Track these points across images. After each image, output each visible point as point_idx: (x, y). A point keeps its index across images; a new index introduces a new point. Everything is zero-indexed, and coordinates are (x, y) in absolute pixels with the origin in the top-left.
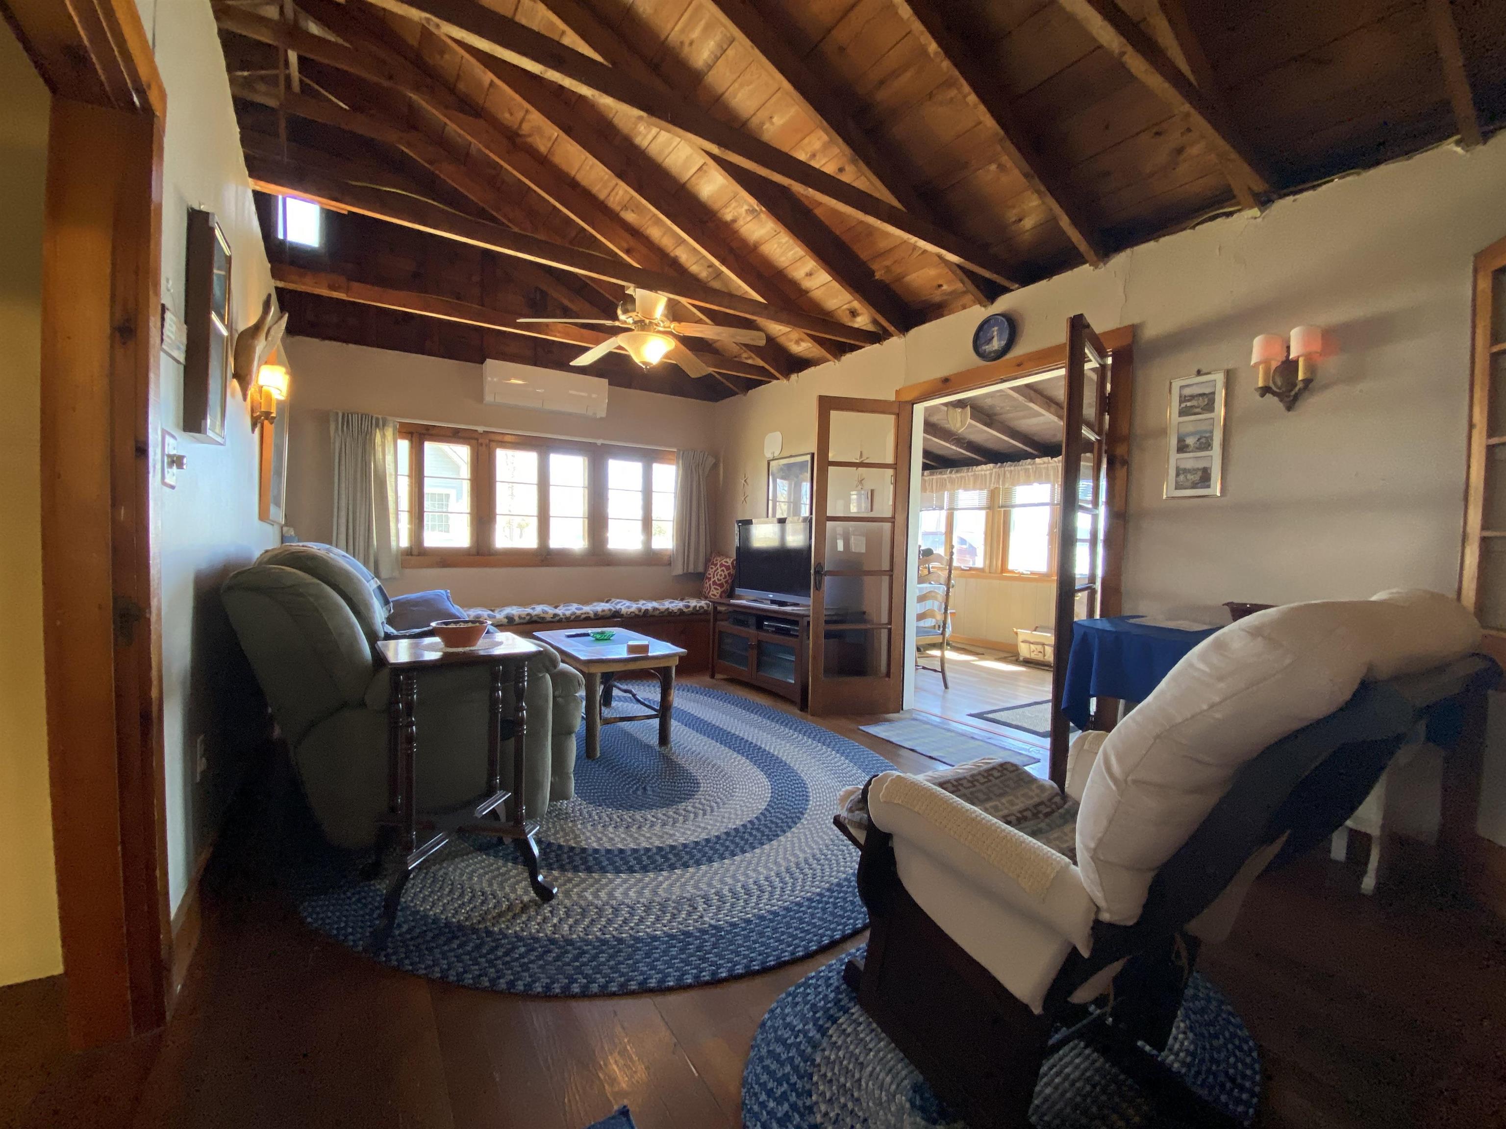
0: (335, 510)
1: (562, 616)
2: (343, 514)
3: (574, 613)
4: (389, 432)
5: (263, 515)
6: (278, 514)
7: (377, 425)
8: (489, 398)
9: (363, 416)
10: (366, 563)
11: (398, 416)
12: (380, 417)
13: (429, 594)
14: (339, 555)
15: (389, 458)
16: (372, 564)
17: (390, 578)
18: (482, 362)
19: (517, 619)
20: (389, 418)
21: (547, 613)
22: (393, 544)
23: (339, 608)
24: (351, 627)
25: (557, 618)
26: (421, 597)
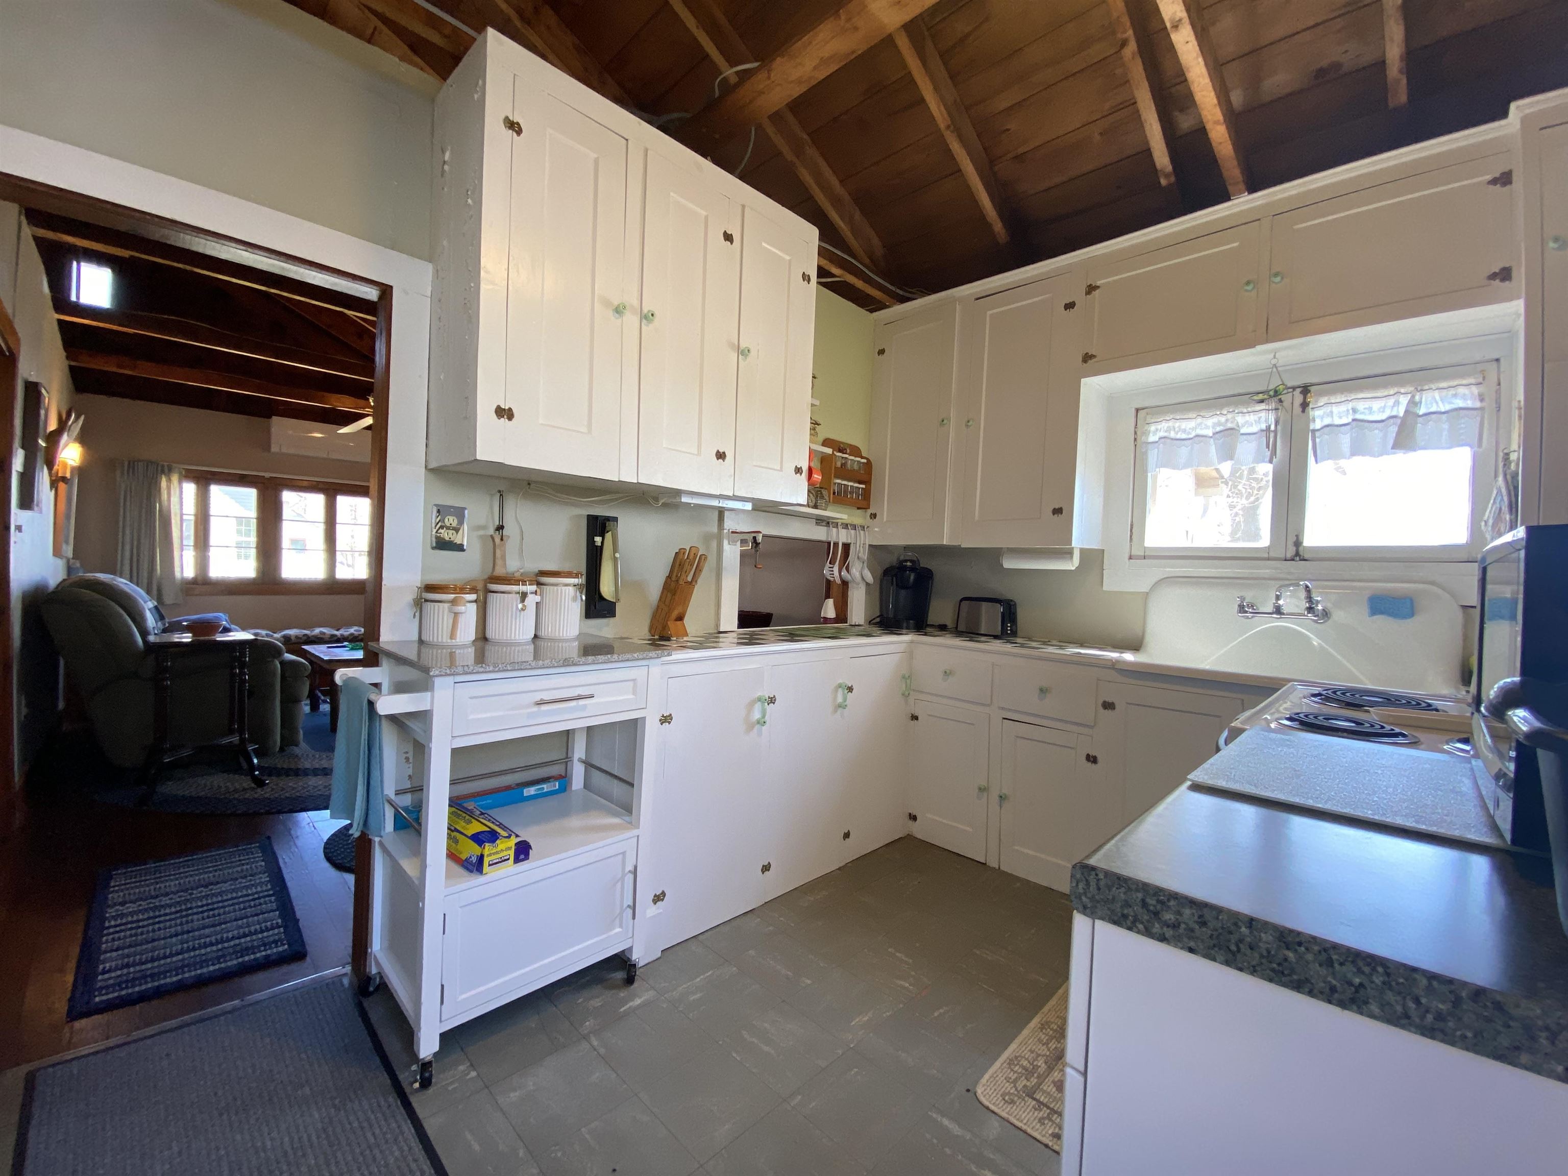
0: (120, 545)
1: (339, 636)
2: (128, 547)
3: (352, 634)
4: (175, 478)
5: (57, 552)
6: (69, 551)
7: (163, 472)
8: (274, 448)
9: (149, 463)
10: (148, 592)
11: (184, 464)
12: (166, 464)
13: (210, 616)
14: (122, 583)
15: (174, 500)
16: (155, 592)
17: (173, 604)
18: (270, 417)
19: (293, 638)
20: (174, 465)
21: (324, 633)
22: (178, 575)
23: (121, 616)
24: (129, 627)
25: (336, 638)
26: (198, 619)
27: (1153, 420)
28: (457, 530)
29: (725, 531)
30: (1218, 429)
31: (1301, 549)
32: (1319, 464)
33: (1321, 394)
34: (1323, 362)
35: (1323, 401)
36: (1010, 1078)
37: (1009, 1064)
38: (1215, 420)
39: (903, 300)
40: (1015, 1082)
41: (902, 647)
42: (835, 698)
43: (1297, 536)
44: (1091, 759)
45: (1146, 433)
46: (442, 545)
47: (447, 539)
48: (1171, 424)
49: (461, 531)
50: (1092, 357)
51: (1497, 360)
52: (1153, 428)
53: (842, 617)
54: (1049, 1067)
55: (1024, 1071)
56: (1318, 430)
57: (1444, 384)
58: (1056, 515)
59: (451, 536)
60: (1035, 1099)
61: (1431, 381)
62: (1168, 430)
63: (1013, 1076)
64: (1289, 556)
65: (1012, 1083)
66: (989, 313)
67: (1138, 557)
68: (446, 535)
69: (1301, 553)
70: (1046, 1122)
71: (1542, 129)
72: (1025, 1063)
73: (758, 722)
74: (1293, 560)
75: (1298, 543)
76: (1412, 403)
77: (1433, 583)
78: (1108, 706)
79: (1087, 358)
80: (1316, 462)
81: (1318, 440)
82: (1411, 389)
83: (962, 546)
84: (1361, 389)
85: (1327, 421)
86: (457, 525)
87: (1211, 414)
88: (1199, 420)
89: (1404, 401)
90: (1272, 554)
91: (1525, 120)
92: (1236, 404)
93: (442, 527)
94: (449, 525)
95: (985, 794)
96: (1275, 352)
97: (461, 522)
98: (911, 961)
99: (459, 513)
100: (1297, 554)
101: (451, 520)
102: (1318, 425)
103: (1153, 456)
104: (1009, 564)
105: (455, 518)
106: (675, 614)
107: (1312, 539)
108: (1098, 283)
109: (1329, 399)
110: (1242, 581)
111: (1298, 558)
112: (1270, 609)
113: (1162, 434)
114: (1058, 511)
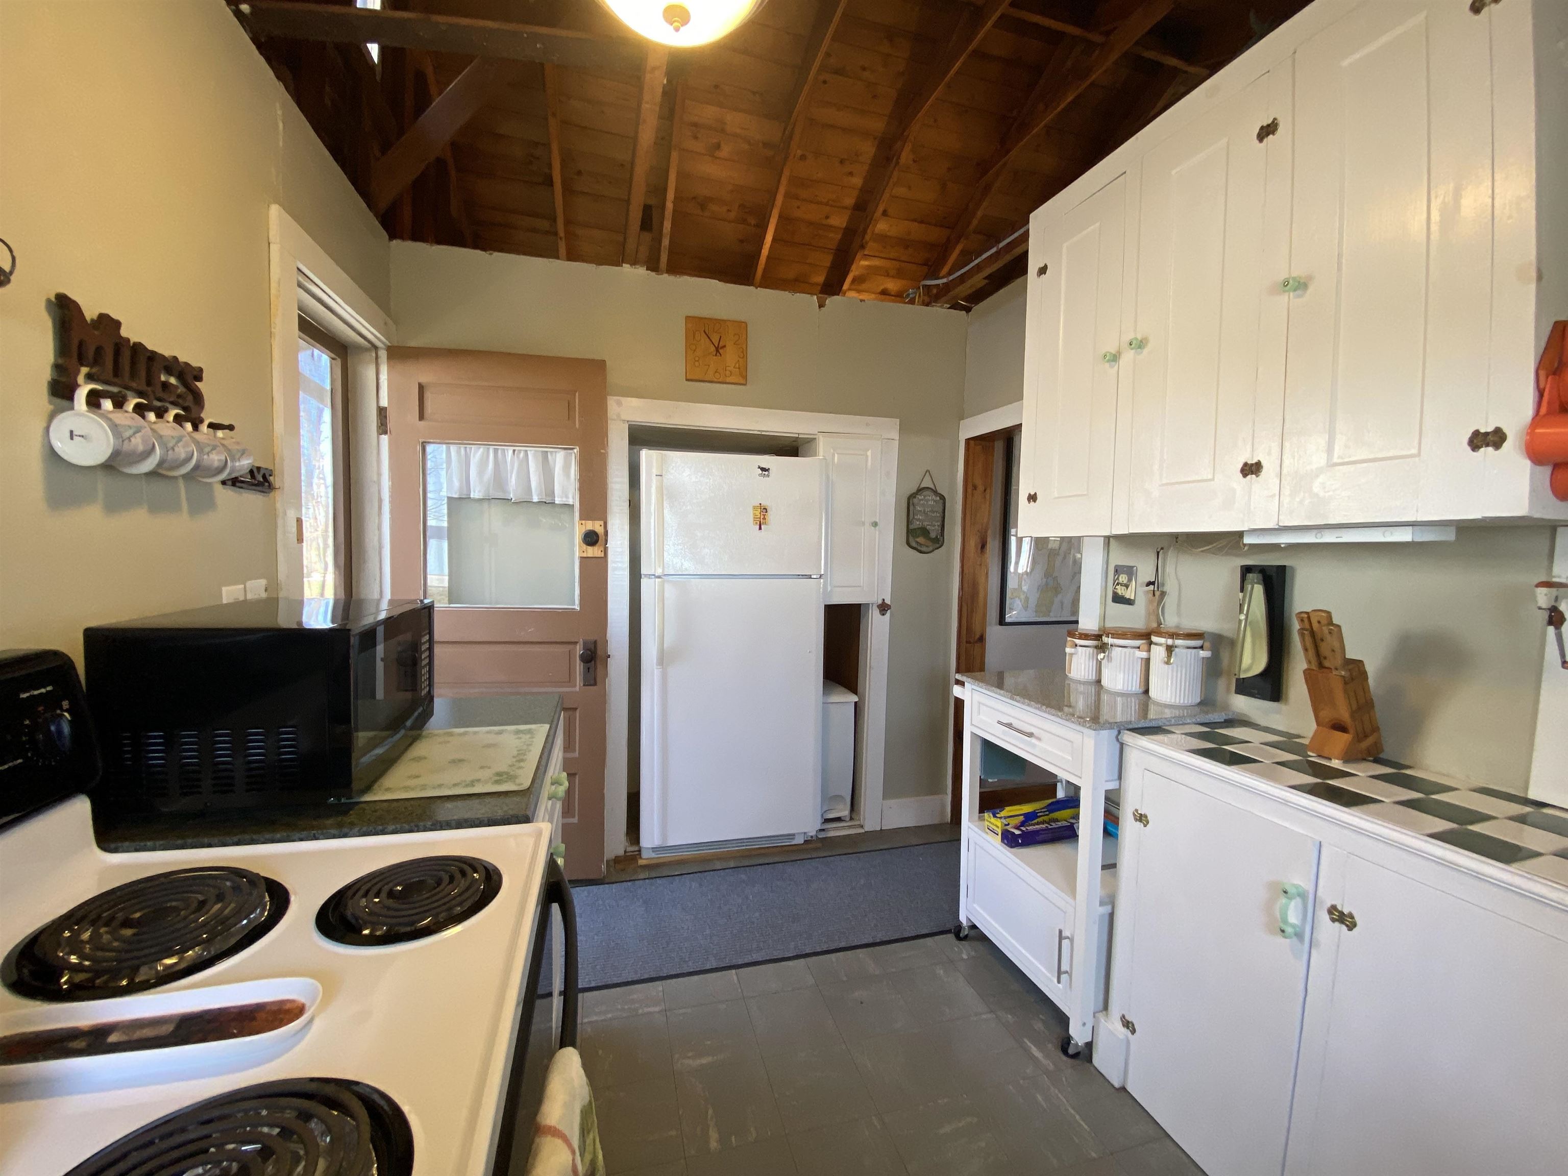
28: (1127, 586)
46: (1118, 599)
47: (1120, 594)
49: (1129, 588)
59: (1123, 592)
68: (1120, 590)
86: (1127, 582)
93: (1118, 584)
94: (1121, 582)
97: (1130, 580)
99: (1130, 571)
101: (1123, 578)
105: (1126, 576)
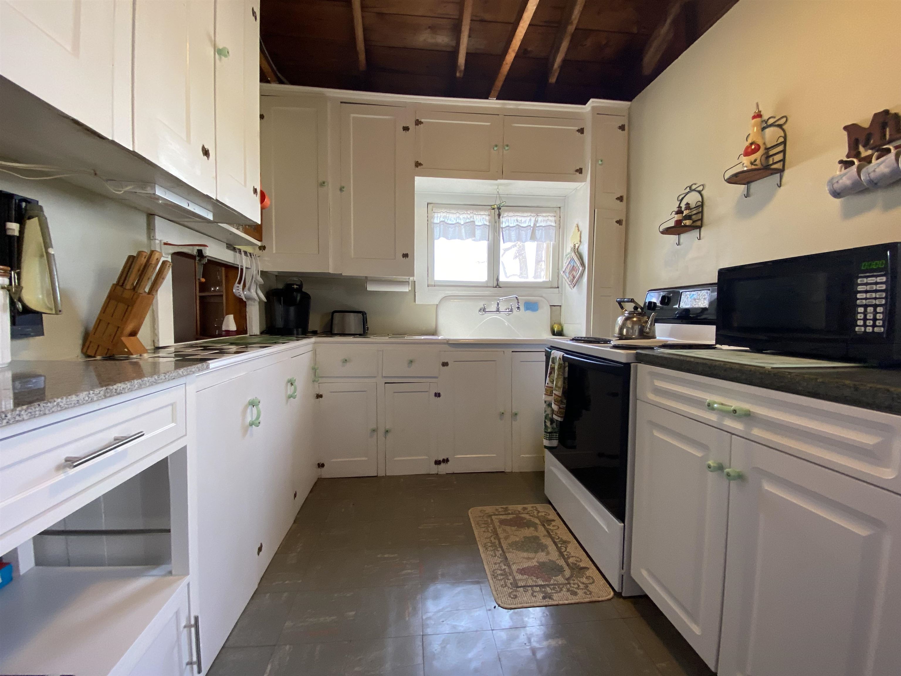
27: (436, 211)
29: (157, 242)
30: (468, 221)
31: (499, 282)
32: (505, 244)
33: (506, 211)
34: (507, 196)
35: (506, 214)
36: (503, 585)
37: (495, 578)
38: (465, 216)
39: (281, 82)
40: (506, 585)
41: (310, 347)
42: (287, 392)
43: (498, 276)
44: (438, 395)
45: (433, 217)
48: (445, 214)
50: (420, 164)
51: (560, 208)
52: (436, 215)
53: (242, 329)
54: (508, 566)
55: (503, 577)
56: (504, 228)
57: (544, 215)
58: (405, 258)
60: (521, 587)
61: (541, 212)
62: (445, 217)
63: (502, 582)
64: (495, 285)
65: (505, 587)
66: (352, 115)
67: (432, 286)
69: (499, 284)
70: (535, 594)
71: (597, 114)
72: (499, 572)
73: (251, 424)
74: (496, 287)
75: (498, 280)
76: (536, 221)
77: (542, 297)
78: (445, 364)
79: (418, 164)
80: (504, 243)
81: (504, 232)
82: (535, 215)
83: (343, 274)
84: (518, 211)
85: (507, 224)
87: (462, 212)
88: (458, 215)
89: (533, 219)
90: (489, 285)
91: (593, 108)
92: (477, 210)
95: (376, 433)
96: (498, 185)
98: (396, 555)
100: (498, 285)
102: (503, 225)
103: (437, 231)
104: (371, 288)
106: (129, 328)
107: (502, 279)
108: (423, 120)
109: (508, 214)
110: (478, 297)
111: (498, 287)
112: (495, 310)
113: (442, 219)
114: (405, 256)
